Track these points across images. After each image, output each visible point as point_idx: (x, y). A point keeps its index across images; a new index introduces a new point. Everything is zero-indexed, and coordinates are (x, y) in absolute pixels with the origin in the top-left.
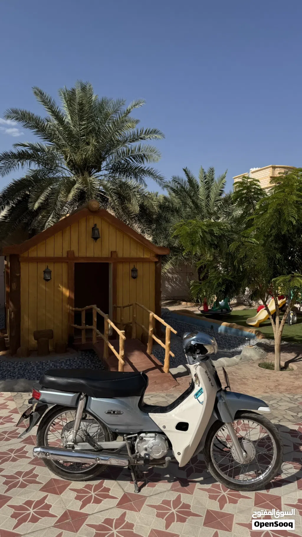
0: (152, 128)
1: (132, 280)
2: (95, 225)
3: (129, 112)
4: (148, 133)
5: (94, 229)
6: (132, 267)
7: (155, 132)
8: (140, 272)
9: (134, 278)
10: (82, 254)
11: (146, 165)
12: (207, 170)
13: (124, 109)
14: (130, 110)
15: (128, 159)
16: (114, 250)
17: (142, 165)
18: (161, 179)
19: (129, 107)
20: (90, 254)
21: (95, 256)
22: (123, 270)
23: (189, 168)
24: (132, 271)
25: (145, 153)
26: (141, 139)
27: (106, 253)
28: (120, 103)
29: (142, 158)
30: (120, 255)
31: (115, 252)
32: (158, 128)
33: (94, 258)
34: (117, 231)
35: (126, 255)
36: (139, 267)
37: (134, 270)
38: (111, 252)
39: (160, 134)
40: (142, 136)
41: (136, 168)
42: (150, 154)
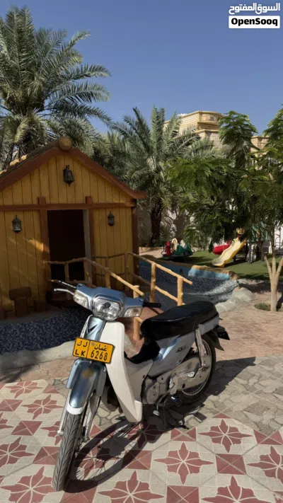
0: (97, 64)
1: (109, 228)
2: (68, 167)
3: (72, 44)
4: (94, 69)
5: (66, 172)
6: (108, 213)
7: (100, 69)
8: (117, 220)
9: (111, 225)
10: (54, 200)
11: (92, 105)
12: (159, 110)
13: (68, 40)
14: (74, 41)
15: (74, 97)
16: (89, 195)
17: (88, 105)
18: (109, 120)
19: (73, 38)
20: (62, 200)
21: (69, 202)
22: (100, 217)
23: (139, 109)
24: (109, 217)
25: (93, 91)
26: (86, 76)
27: (80, 199)
28: (61, 34)
29: (89, 96)
30: (95, 201)
31: (90, 197)
32: (104, 66)
33: (67, 205)
34: (91, 175)
35: (102, 201)
36: (114, 213)
37: (111, 217)
38: (86, 198)
39: (106, 71)
40: (87, 73)
41: (81, 107)
42: (98, 92)
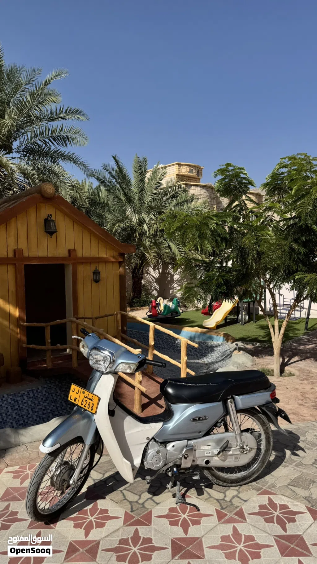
0: (74, 107)
1: (94, 284)
2: (50, 216)
3: (47, 84)
4: (70, 112)
5: (47, 221)
6: (93, 268)
7: (77, 112)
8: (103, 275)
9: (97, 281)
10: (33, 253)
11: (67, 150)
12: (141, 159)
13: (42, 79)
14: (49, 81)
15: (47, 140)
16: (72, 247)
17: (62, 149)
18: (85, 166)
19: (48, 77)
20: (42, 253)
21: (50, 256)
22: (84, 272)
23: (119, 157)
24: (94, 273)
25: (69, 135)
26: (61, 118)
27: (62, 252)
28: (34, 72)
29: (65, 140)
30: (79, 254)
31: (74, 250)
32: (81, 108)
33: (47, 258)
34: (75, 225)
35: (87, 254)
36: (101, 268)
37: (96, 273)
38: (69, 251)
39: (83, 115)
40: (62, 115)
41: (55, 152)
42: (74, 136)
